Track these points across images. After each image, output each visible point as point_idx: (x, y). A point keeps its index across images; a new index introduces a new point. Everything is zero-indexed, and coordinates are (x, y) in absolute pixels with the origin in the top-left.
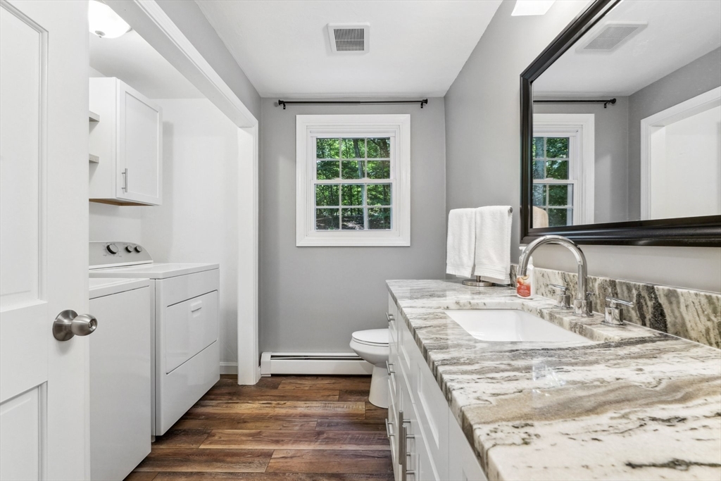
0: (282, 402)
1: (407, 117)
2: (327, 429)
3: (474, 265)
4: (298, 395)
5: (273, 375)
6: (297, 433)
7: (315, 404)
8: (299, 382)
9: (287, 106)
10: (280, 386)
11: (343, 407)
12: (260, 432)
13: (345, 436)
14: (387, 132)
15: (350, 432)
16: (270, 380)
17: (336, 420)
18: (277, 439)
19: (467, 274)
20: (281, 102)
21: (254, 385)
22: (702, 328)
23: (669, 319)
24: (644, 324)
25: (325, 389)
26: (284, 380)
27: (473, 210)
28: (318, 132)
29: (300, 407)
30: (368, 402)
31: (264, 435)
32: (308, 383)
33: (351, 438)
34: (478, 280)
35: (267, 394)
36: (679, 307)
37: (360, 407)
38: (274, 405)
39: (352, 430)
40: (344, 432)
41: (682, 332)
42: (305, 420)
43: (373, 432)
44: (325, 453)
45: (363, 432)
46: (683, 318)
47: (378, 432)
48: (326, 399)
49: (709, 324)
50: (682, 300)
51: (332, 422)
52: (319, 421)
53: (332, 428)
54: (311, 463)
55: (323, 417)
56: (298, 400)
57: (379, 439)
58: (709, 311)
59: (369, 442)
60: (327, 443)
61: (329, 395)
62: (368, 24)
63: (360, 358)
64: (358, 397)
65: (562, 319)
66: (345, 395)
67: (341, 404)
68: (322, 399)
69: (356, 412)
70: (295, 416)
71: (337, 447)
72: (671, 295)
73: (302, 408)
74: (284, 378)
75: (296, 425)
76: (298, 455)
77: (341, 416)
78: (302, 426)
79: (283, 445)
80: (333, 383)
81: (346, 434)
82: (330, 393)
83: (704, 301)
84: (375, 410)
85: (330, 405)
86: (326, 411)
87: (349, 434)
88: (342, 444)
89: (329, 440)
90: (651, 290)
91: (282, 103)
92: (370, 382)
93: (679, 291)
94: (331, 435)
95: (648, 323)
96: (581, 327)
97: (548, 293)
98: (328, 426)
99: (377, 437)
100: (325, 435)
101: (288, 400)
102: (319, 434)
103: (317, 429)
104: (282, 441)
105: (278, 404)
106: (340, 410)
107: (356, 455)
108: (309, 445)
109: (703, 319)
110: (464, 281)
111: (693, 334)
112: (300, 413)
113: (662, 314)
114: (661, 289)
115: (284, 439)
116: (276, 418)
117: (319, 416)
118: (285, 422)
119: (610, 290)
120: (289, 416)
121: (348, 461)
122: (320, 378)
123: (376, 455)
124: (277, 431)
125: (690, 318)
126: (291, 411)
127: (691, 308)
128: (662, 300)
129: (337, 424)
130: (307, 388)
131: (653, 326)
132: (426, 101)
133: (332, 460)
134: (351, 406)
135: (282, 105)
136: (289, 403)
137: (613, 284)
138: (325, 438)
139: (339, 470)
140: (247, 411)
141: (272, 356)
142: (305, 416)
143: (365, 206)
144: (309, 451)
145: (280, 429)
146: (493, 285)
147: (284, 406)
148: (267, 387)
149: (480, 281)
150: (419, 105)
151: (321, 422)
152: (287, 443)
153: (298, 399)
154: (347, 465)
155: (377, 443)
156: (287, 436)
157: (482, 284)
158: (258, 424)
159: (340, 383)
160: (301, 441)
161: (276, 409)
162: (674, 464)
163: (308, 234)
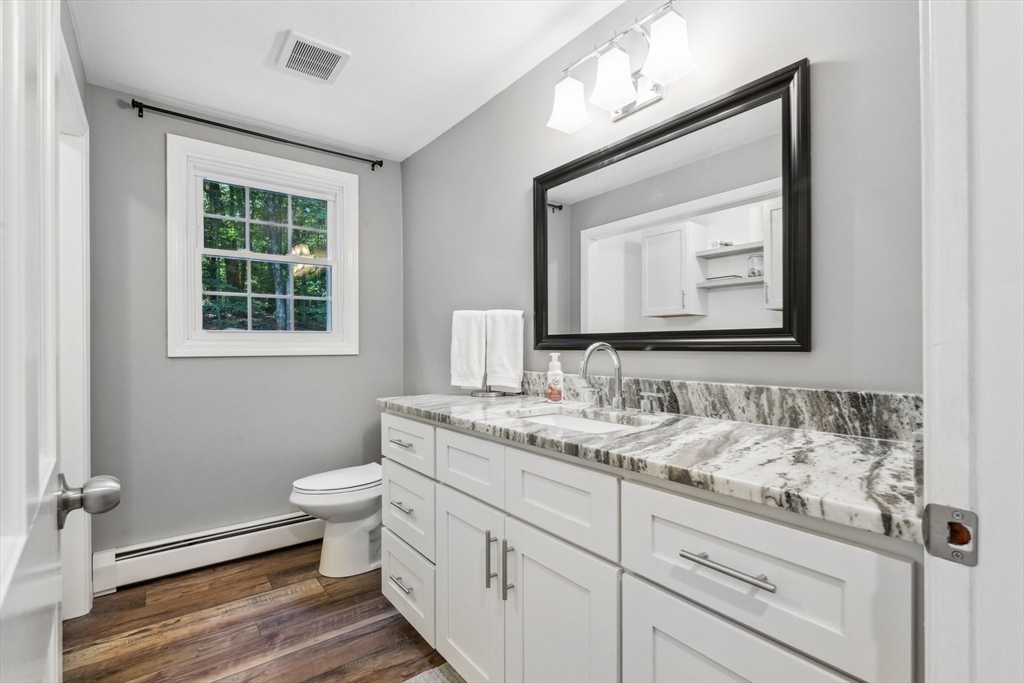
0: (172, 621)
1: (355, 178)
2: (280, 627)
3: (486, 374)
4: (196, 601)
5: (120, 589)
6: (232, 651)
7: (235, 605)
8: (183, 584)
9: (145, 112)
10: (148, 601)
11: (287, 594)
12: (159, 675)
13: (314, 626)
14: (323, 193)
15: (317, 619)
16: (114, 598)
17: (286, 613)
18: (201, 670)
19: (479, 385)
20: (135, 104)
21: (86, 616)
22: (702, 407)
23: (681, 403)
24: (663, 410)
25: (238, 581)
26: (149, 590)
27: (484, 312)
28: (207, 171)
29: (211, 617)
30: (320, 577)
31: (170, 674)
32: (202, 582)
33: (324, 626)
34: (488, 390)
35: (128, 619)
36: (687, 394)
37: (313, 586)
38: (156, 631)
39: (320, 615)
40: (309, 622)
41: (690, 411)
42: (235, 629)
43: (350, 608)
44: (297, 656)
45: (336, 613)
46: (690, 402)
47: (356, 606)
48: (249, 592)
49: (707, 403)
50: (689, 388)
51: (282, 617)
52: (259, 622)
53: (287, 624)
54: (283, 675)
55: (261, 616)
56: (201, 609)
57: (362, 613)
58: (706, 394)
59: (350, 620)
60: (292, 644)
61: (254, 586)
62: (349, 53)
63: (308, 516)
64: (302, 575)
65: (608, 415)
66: (278, 579)
67: (281, 591)
68: (243, 594)
69: (310, 594)
70: (212, 630)
71: (310, 642)
72: (682, 386)
73: (215, 617)
74: (149, 587)
75: (223, 641)
76: (255, 674)
77: (290, 606)
78: (232, 639)
79: (218, 674)
80: (249, 569)
81: (313, 623)
82: (252, 583)
83: (704, 388)
84: (337, 582)
85: (263, 598)
86: (262, 608)
87: (317, 622)
88: (315, 636)
89: (291, 640)
90: (668, 384)
91: (139, 107)
92: (321, 550)
93: (688, 382)
94: (291, 632)
95: (665, 409)
96: (629, 418)
97: (571, 396)
98: (279, 624)
99: (359, 612)
100: (282, 636)
101: (182, 615)
102: (271, 638)
103: (264, 633)
104: (213, 669)
105: (165, 625)
106: (284, 600)
107: (343, 640)
108: (264, 656)
109: (703, 400)
110: (473, 393)
111: (697, 412)
112: (219, 624)
113: (676, 401)
114: (675, 382)
115: (213, 666)
116: (177, 645)
117: (256, 616)
118: (198, 645)
119: (634, 387)
120: (201, 633)
121: (337, 650)
122: (220, 569)
123: (369, 630)
124: (193, 661)
125: (694, 399)
126: (199, 627)
127: (696, 395)
128: (676, 391)
129: (292, 617)
130: (206, 588)
131: (669, 411)
132: (380, 163)
133: (312, 659)
134: (298, 589)
135: (136, 110)
136: (185, 619)
137: (637, 382)
138: (286, 639)
139: (331, 665)
140: (103, 657)
141: (117, 556)
142: (230, 624)
143: (291, 296)
144: (270, 664)
145: (197, 657)
146: (504, 394)
147: (177, 625)
148: (120, 609)
149: (490, 391)
150: (369, 165)
151: (263, 623)
152: (225, 667)
153: (199, 607)
154: (338, 655)
155: (363, 618)
156: (219, 660)
157: (493, 394)
158: (146, 665)
159: (261, 565)
160: (246, 657)
161: (165, 634)
162: (770, 461)
163: (188, 335)
